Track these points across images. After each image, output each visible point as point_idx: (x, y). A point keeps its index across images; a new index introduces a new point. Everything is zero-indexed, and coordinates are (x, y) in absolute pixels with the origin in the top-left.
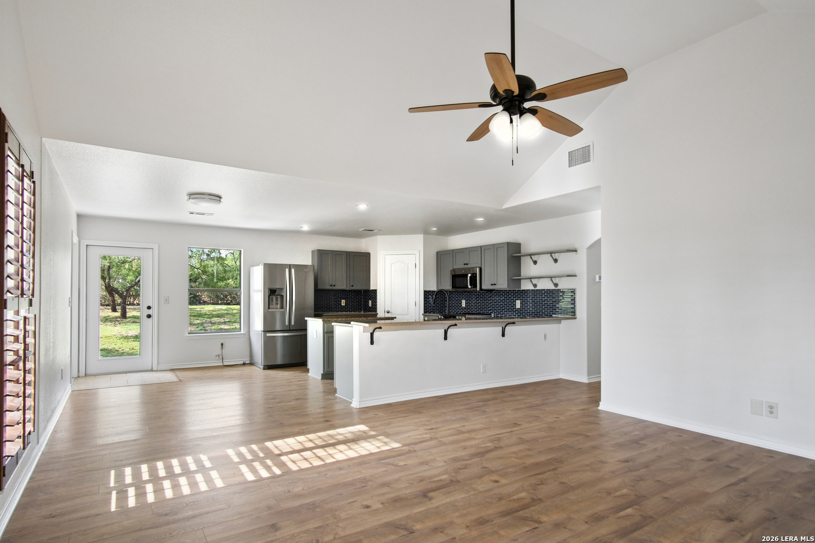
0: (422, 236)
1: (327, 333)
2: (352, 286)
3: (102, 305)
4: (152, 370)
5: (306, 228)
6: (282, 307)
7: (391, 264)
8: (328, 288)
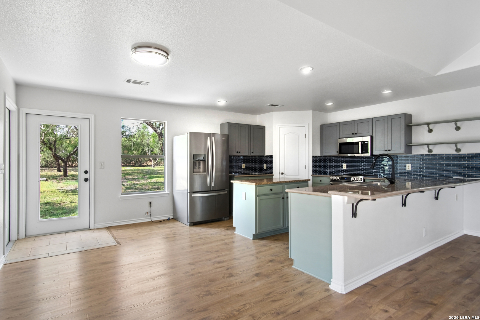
0: (310, 112)
1: (258, 196)
2: (253, 153)
3: (41, 167)
4: (89, 229)
5: (222, 103)
6: (204, 171)
7: (285, 135)
8: (235, 154)
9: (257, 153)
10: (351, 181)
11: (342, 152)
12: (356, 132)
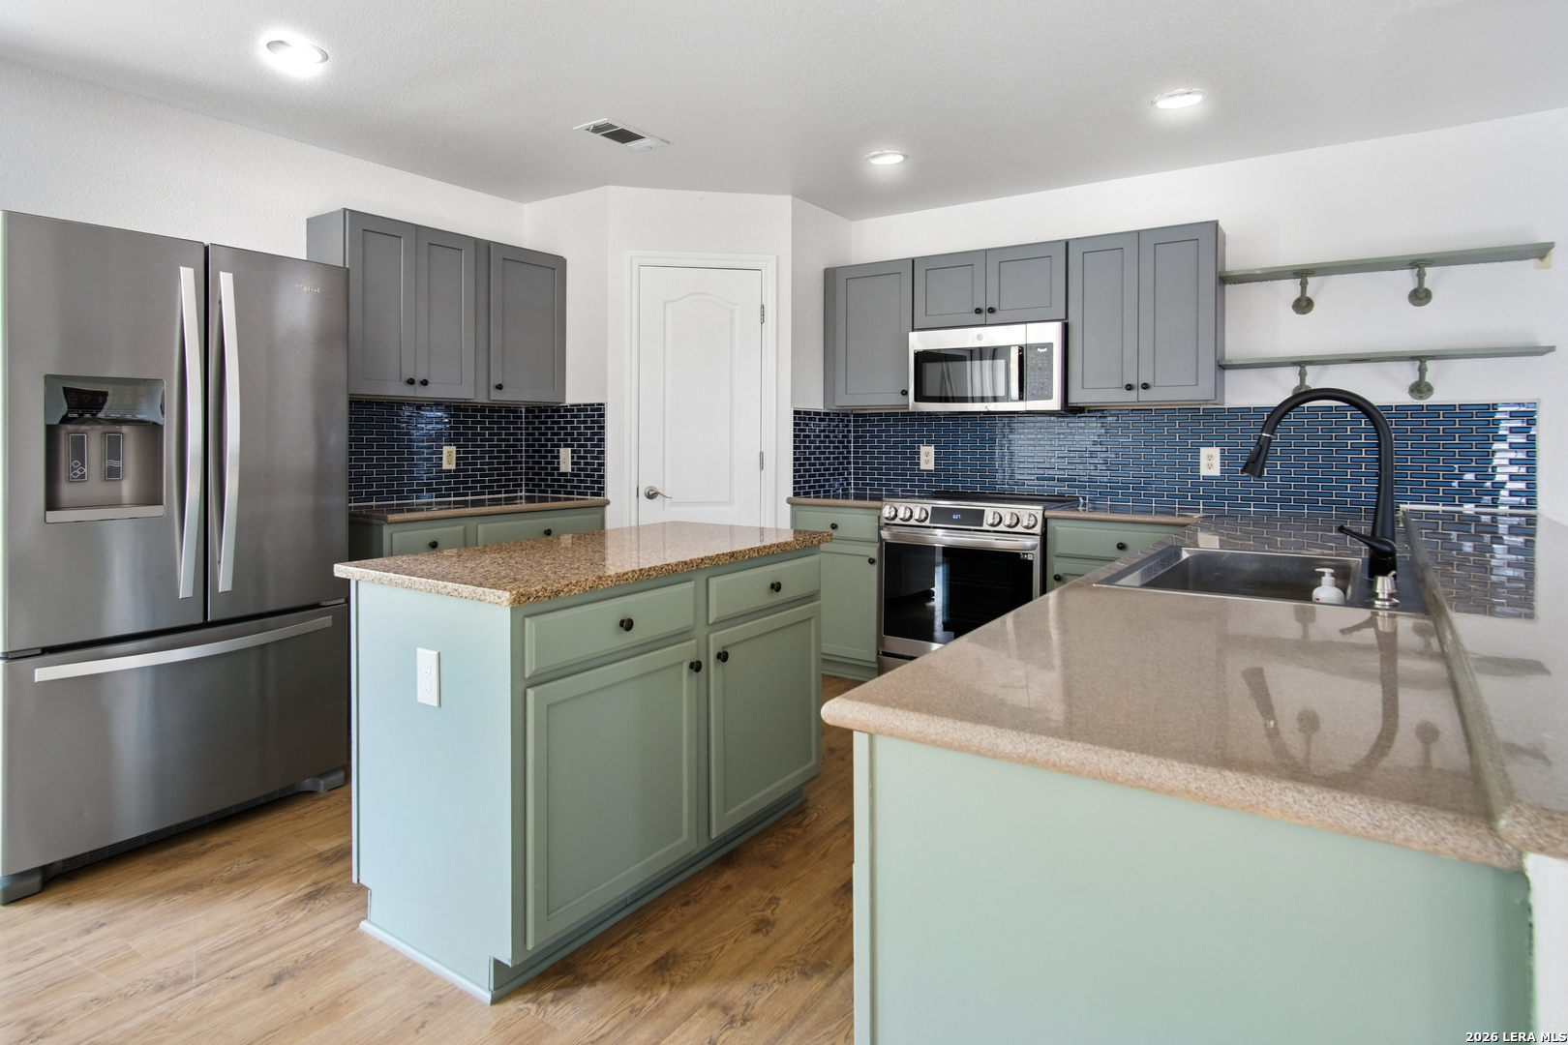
1: (536, 681)
2: (499, 387)
6: (151, 495)
7: (665, 303)
8: (396, 390)
9: (521, 392)
10: (985, 527)
11: (929, 392)
12: (994, 305)
